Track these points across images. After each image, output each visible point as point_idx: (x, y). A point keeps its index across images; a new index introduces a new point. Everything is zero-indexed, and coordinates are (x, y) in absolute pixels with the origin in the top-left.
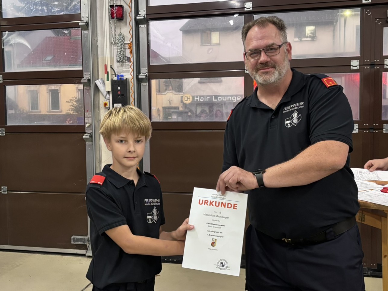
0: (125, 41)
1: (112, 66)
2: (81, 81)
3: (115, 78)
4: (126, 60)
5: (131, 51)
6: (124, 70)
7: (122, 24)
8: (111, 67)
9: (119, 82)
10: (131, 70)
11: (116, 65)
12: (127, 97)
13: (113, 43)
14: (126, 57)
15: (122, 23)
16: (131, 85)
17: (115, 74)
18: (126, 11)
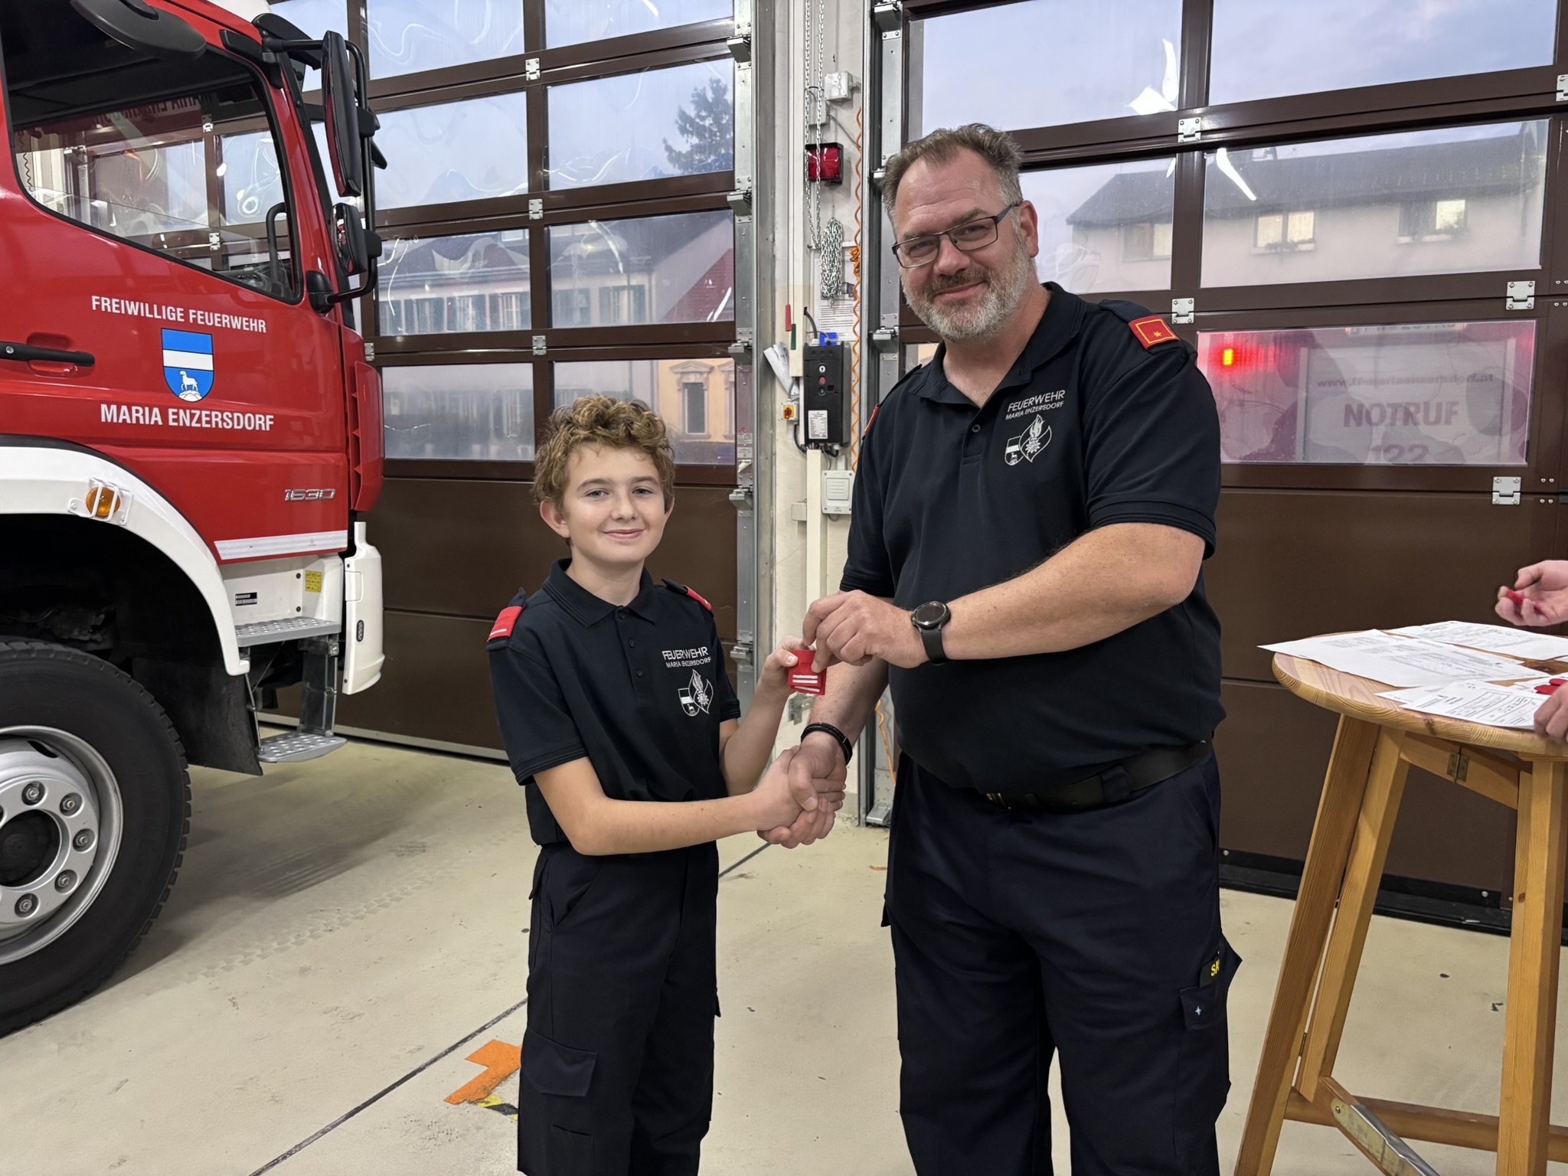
0: (843, 241)
1: (808, 310)
2: (727, 349)
3: (815, 342)
4: (844, 293)
5: (858, 267)
6: (838, 319)
7: (838, 195)
8: (806, 313)
9: (822, 352)
10: (855, 319)
11: (818, 307)
12: (842, 393)
13: (814, 247)
14: (844, 283)
15: (839, 193)
16: (854, 359)
17: (815, 331)
18: (849, 158)
